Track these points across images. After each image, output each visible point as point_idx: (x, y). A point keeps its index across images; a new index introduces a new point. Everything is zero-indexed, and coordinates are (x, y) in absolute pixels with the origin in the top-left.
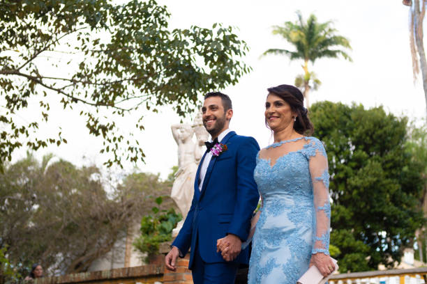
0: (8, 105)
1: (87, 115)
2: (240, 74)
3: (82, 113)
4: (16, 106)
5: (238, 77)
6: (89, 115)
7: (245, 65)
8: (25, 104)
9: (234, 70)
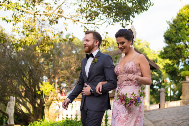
0: (50, 23)
1: (84, 27)
2: (149, 6)
3: (81, 26)
4: (53, 24)
5: (147, 8)
6: (85, 27)
7: (150, 2)
8: (57, 22)
9: (146, 5)
